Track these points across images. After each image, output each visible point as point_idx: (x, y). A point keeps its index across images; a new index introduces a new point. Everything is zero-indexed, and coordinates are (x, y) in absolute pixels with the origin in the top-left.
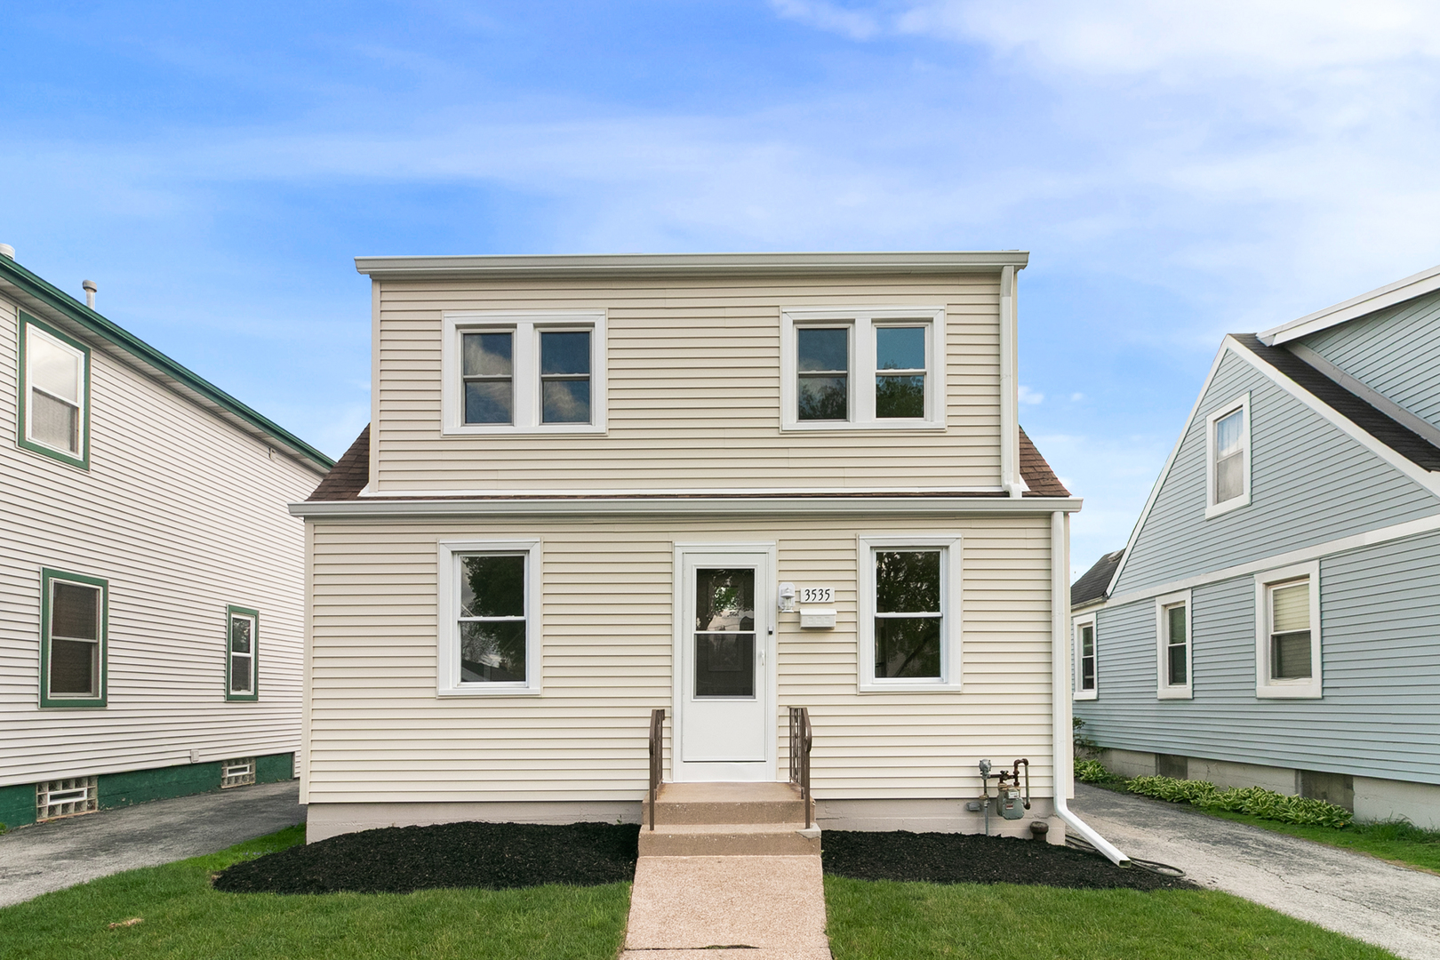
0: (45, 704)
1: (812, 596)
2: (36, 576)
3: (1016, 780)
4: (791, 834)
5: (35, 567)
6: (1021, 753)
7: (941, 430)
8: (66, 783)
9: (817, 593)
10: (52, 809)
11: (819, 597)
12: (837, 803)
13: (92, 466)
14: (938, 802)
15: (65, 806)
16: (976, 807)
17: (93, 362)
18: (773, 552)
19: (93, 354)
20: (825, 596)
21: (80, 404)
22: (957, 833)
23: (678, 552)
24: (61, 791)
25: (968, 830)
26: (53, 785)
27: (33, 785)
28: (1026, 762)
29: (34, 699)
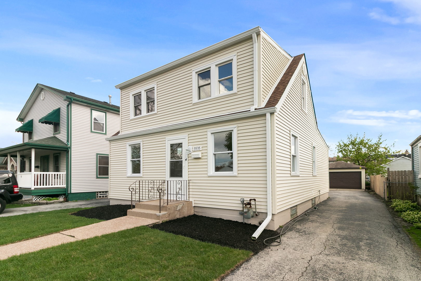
0: (97, 178)
1: (196, 149)
2: (95, 155)
3: (251, 206)
4: (154, 214)
5: (95, 153)
6: (253, 196)
7: (235, 93)
8: (103, 192)
9: (197, 148)
10: (100, 197)
11: (197, 149)
12: (204, 208)
13: (107, 134)
14: (231, 211)
15: (103, 196)
16: (242, 213)
17: (107, 114)
18: (187, 137)
19: (107, 113)
20: (199, 149)
21: (104, 123)
22: (236, 221)
23: (167, 140)
24: (102, 193)
25: (241, 220)
26: (100, 192)
27: (96, 192)
28: (255, 200)
29: (95, 177)
